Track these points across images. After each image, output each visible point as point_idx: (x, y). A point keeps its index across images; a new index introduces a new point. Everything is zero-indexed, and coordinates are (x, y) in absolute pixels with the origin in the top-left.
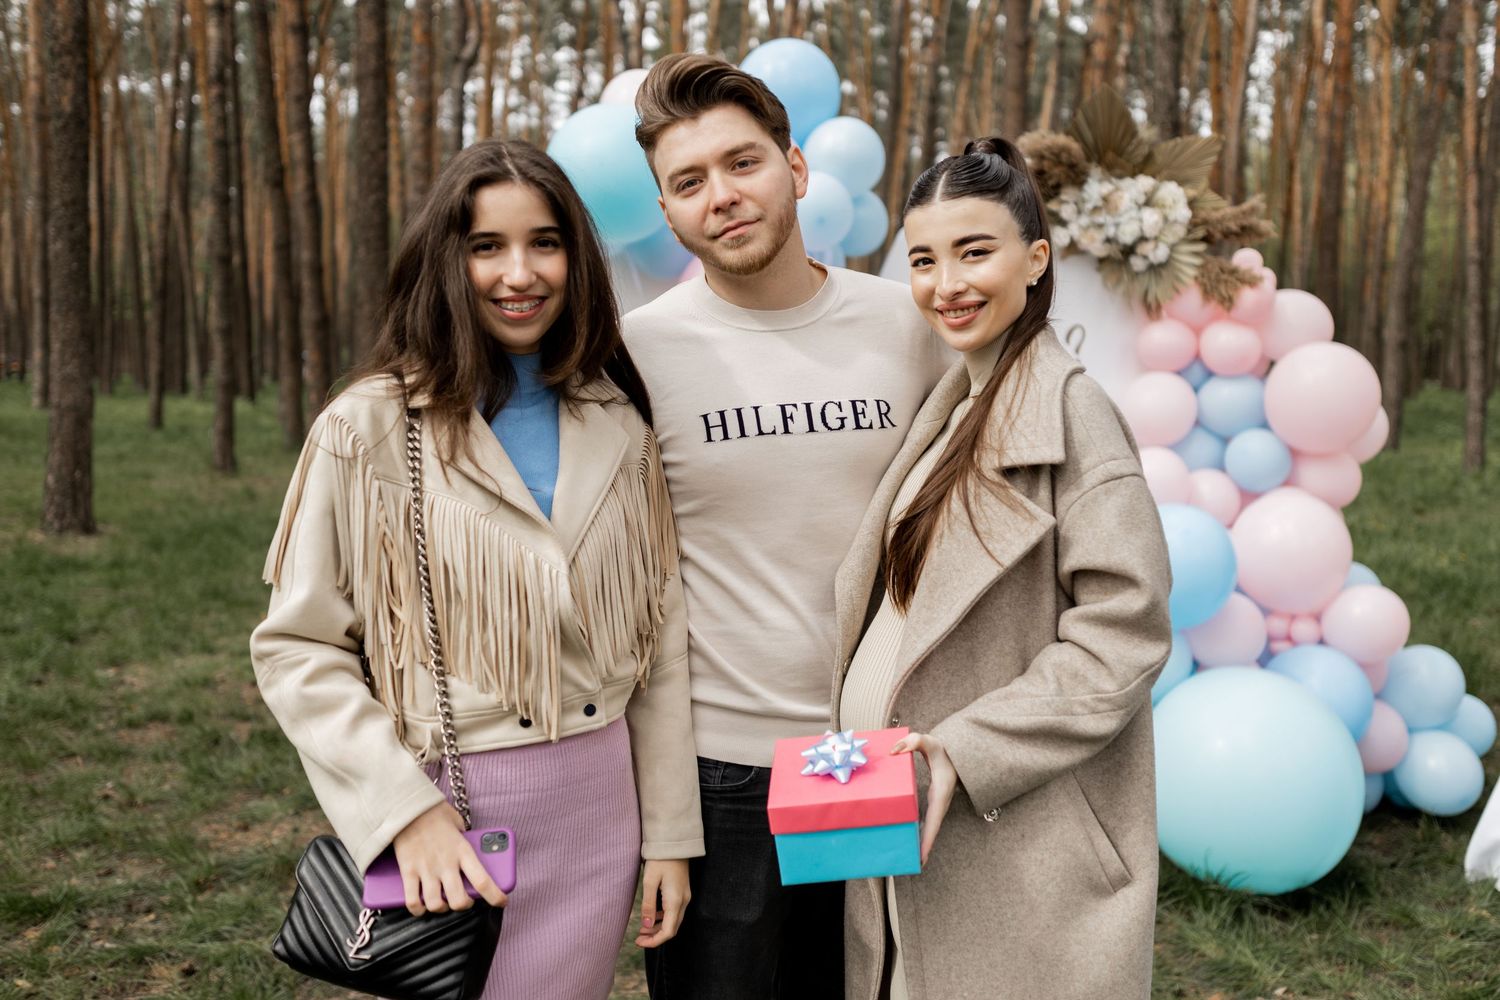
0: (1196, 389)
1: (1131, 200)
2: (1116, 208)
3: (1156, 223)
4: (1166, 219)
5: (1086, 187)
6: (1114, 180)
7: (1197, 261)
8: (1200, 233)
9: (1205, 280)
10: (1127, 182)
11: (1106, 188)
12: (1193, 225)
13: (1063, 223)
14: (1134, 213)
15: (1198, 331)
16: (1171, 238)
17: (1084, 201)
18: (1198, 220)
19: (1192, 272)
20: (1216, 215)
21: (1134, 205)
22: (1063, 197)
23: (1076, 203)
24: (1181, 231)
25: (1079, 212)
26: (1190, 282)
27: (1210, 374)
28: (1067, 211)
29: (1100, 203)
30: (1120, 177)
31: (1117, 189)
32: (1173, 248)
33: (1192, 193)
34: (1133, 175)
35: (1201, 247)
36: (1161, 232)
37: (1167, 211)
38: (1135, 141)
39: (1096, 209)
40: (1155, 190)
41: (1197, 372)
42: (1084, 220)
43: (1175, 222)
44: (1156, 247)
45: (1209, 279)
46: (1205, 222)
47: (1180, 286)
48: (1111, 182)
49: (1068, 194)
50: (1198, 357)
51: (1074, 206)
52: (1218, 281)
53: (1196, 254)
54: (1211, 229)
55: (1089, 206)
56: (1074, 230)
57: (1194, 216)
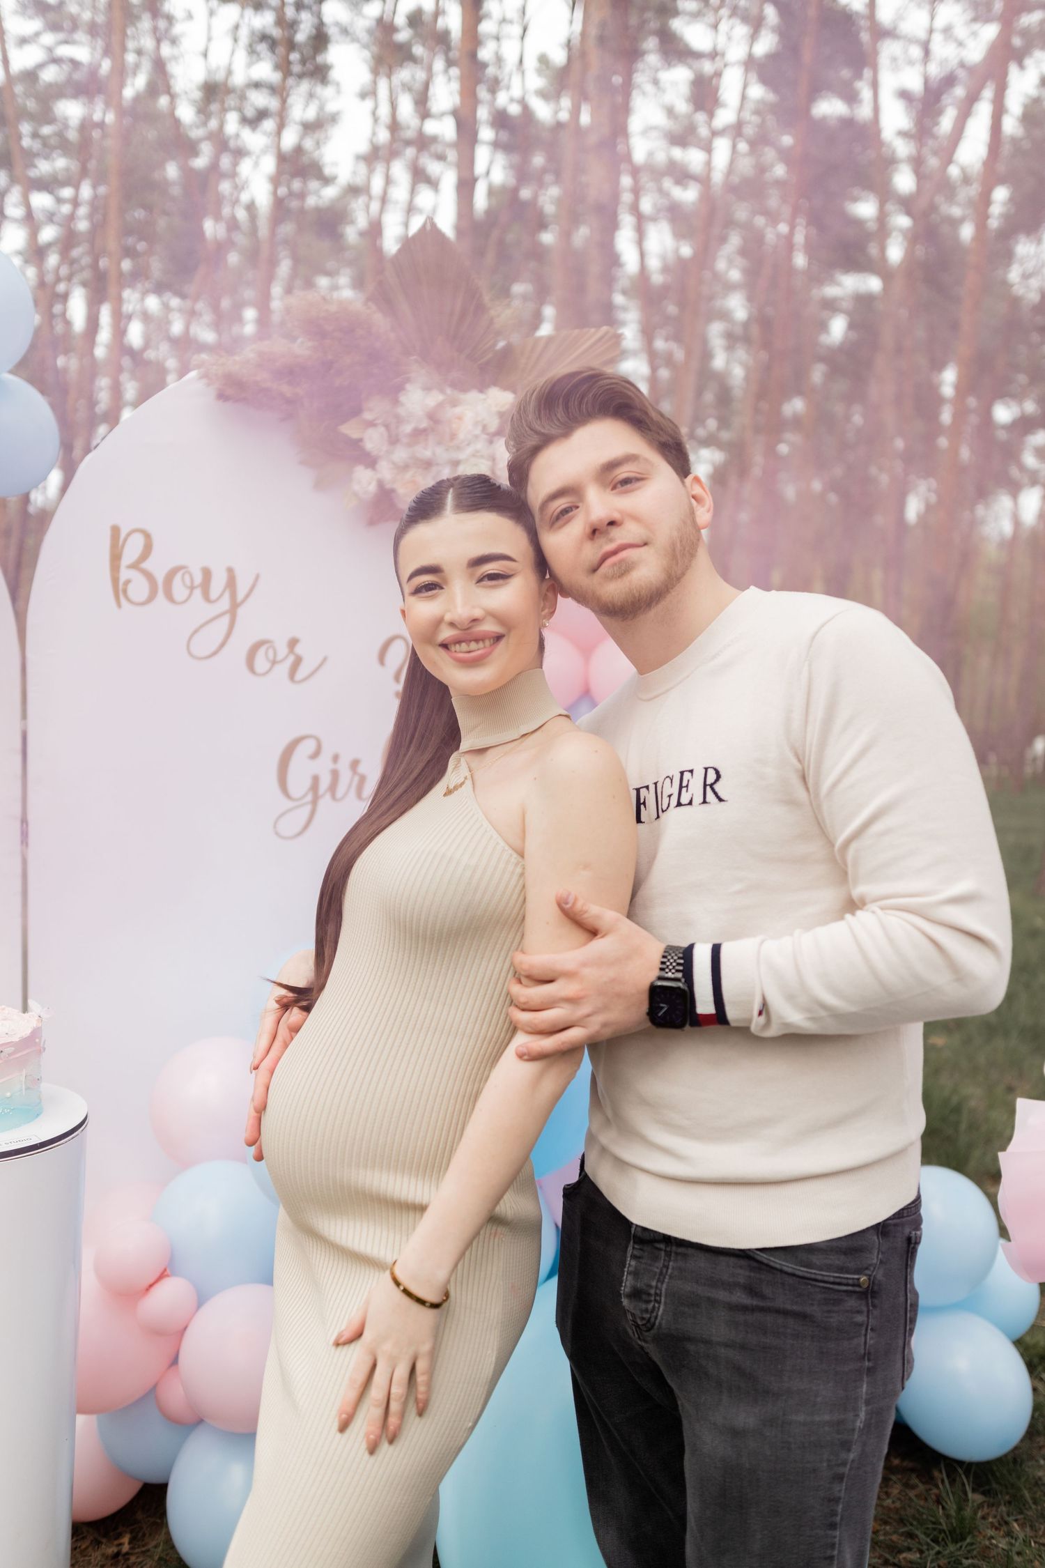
1: (476, 424)
2: (453, 436)
5: (403, 398)
6: (449, 391)
10: (473, 395)
11: (434, 398)
13: (370, 461)
14: (480, 445)
17: (400, 420)
21: (478, 431)
22: (368, 416)
23: (387, 426)
25: (394, 441)
28: (373, 440)
29: (424, 424)
30: (461, 387)
31: (454, 403)
34: (482, 388)
39: (419, 434)
42: (401, 454)
48: (442, 391)
49: (375, 408)
50: (587, 691)
51: (382, 429)
55: (408, 428)
56: (385, 471)
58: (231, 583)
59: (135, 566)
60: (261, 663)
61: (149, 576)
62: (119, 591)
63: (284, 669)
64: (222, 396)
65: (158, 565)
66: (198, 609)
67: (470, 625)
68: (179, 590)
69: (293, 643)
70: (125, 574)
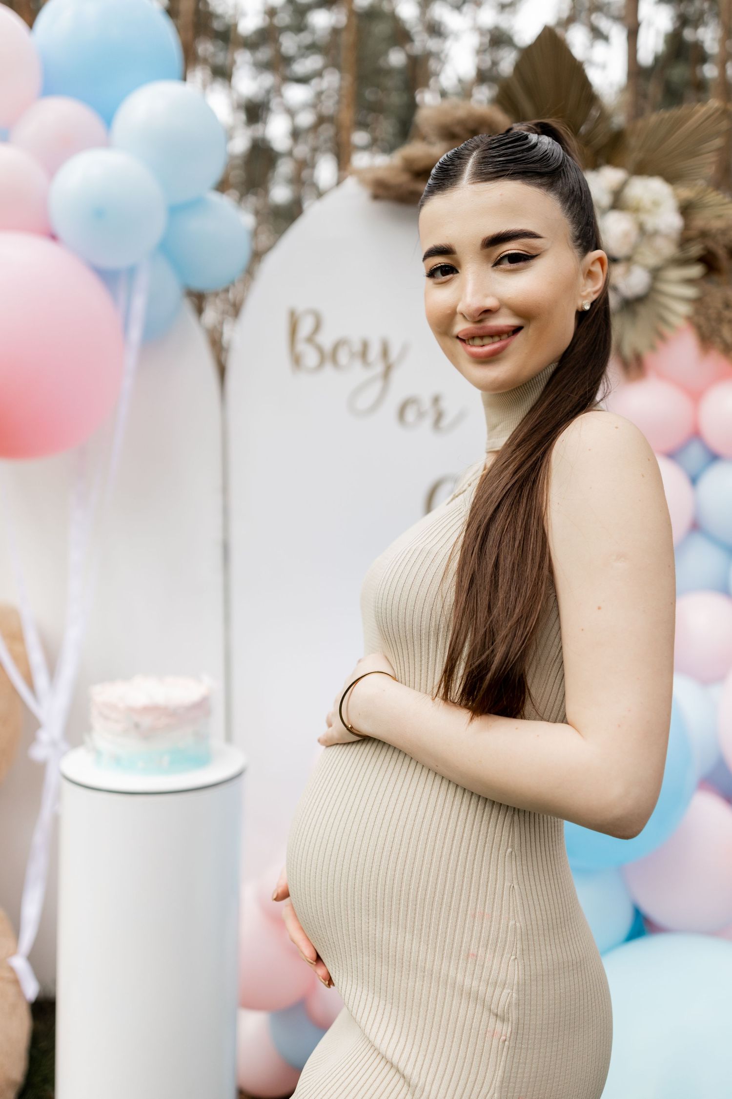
0: (694, 480)
3: (626, 235)
4: (642, 229)
7: (690, 292)
8: (695, 250)
9: (702, 321)
12: (684, 240)
15: (696, 396)
16: (652, 260)
18: (692, 233)
19: (683, 309)
20: (716, 225)
24: (667, 248)
26: (679, 322)
27: (714, 457)
32: (656, 273)
33: (686, 193)
35: (696, 271)
36: (635, 248)
37: (644, 217)
38: (594, 113)
40: (624, 185)
41: (695, 454)
43: (656, 233)
44: (628, 271)
45: (708, 319)
46: (704, 234)
47: (666, 331)
50: (696, 434)
52: (720, 319)
53: (690, 282)
54: (711, 244)
57: (687, 227)
58: (385, 353)
59: (310, 340)
60: (410, 415)
61: (320, 350)
62: (297, 360)
63: (428, 422)
64: (376, 197)
65: (326, 339)
66: (358, 374)
67: (481, 317)
68: (343, 357)
69: (436, 400)
70: (303, 347)
